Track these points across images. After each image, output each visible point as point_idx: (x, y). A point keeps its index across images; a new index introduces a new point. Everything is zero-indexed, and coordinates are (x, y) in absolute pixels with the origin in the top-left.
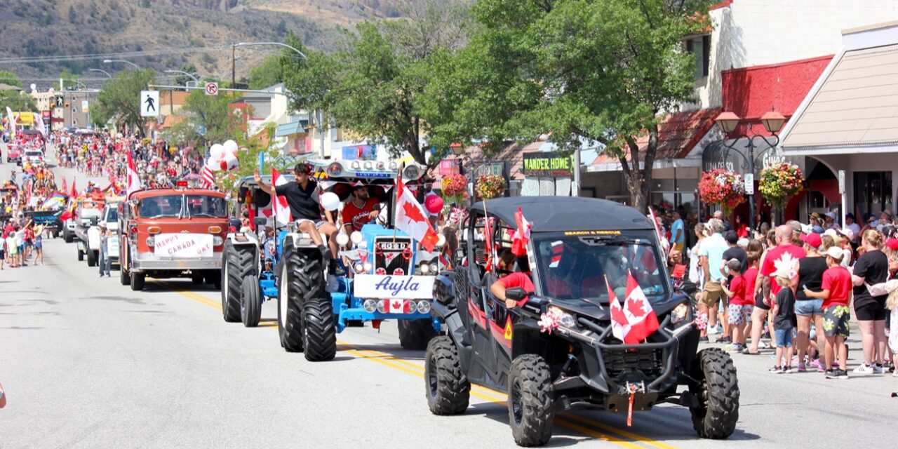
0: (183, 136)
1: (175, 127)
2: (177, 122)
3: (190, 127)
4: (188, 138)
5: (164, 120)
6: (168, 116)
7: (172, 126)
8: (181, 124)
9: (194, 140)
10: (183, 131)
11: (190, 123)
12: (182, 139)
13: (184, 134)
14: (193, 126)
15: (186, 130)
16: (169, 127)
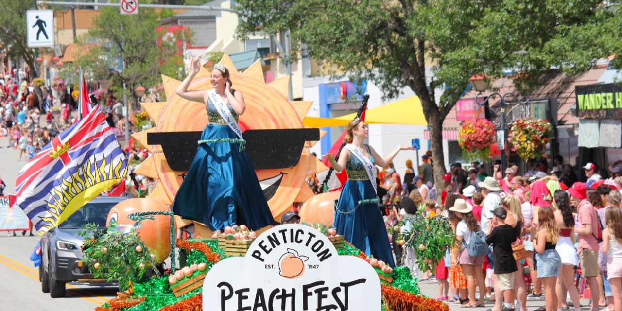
0: (92, 74)
1: (79, 61)
2: (83, 54)
3: (102, 61)
4: (99, 77)
5: (64, 52)
6: (69, 45)
7: (76, 59)
8: (88, 56)
9: (108, 79)
10: (91, 66)
11: (102, 54)
12: (90, 78)
13: (94, 71)
14: (106, 59)
15: (97, 65)
16: (71, 62)
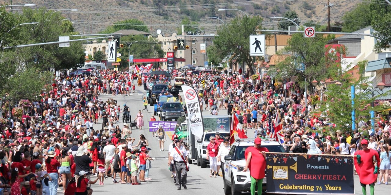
0: (286, 73)
1: (279, 65)
2: (281, 60)
3: (292, 65)
4: (291, 74)
5: (270, 59)
6: (273, 55)
7: (277, 64)
8: (284, 62)
9: (295, 75)
10: (286, 68)
11: (292, 61)
12: (285, 75)
13: (287, 71)
14: (295, 64)
15: (289, 67)
16: (274, 65)
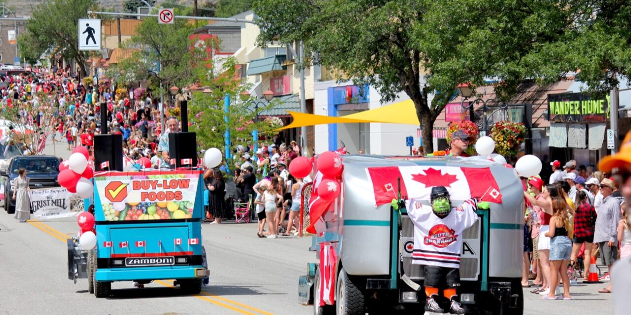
0: (133, 75)
1: (122, 63)
2: (126, 57)
3: (142, 64)
4: (140, 77)
5: (110, 55)
6: (115, 49)
7: (120, 62)
8: (130, 59)
9: (147, 79)
10: (133, 69)
11: (142, 58)
12: (132, 78)
13: (135, 72)
14: (146, 62)
15: (137, 67)
16: (116, 64)
